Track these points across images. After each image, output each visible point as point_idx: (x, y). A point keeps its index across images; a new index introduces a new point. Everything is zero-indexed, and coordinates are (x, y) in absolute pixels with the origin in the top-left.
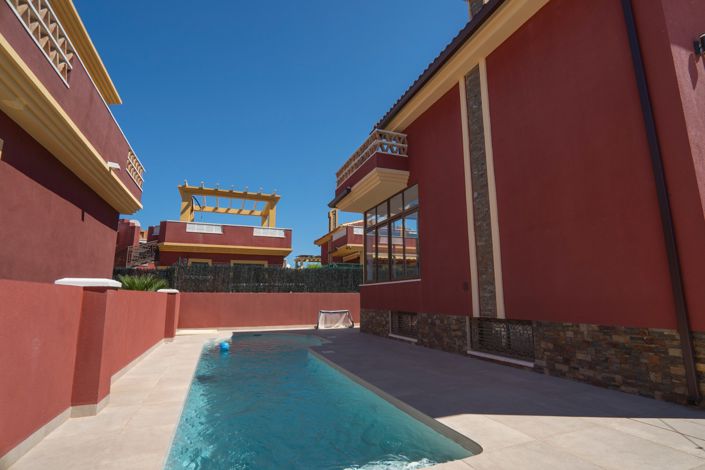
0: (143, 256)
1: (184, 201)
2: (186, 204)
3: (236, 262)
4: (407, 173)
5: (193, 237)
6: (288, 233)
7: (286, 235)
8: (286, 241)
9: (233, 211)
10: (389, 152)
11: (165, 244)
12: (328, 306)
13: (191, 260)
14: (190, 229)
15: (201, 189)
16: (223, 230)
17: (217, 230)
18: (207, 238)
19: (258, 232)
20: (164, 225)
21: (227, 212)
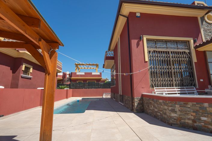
0: (68, 81)
1: (76, 67)
2: (76, 68)
3: (89, 81)
4: (114, 60)
5: (78, 76)
6: (101, 73)
7: (100, 74)
8: (100, 75)
9: (89, 68)
10: (110, 56)
11: (72, 77)
12: (106, 92)
13: (78, 81)
14: (78, 74)
15: (79, 64)
16: (85, 74)
17: (84, 74)
18: (81, 76)
19: (93, 74)
20: (72, 73)
21: (87, 69)
